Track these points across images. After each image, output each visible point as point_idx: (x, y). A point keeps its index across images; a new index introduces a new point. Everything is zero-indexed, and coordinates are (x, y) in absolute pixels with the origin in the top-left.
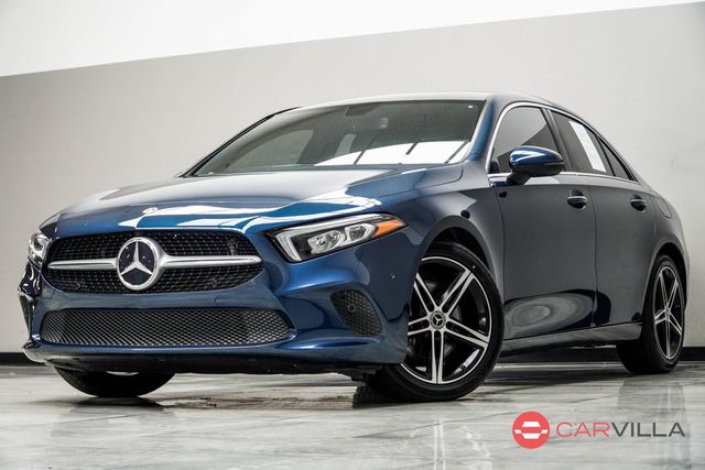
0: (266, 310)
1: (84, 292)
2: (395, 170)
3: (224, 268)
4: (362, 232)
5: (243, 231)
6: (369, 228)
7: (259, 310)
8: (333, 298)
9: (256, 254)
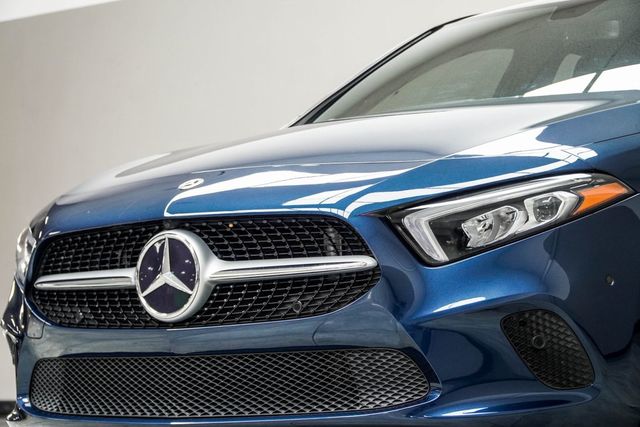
0: (389, 350)
1: (89, 327)
2: (613, 100)
3: (313, 279)
4: (555, 205)
5: (345, 214)
6: (567, 199)
7: (376, 350)
8: (506, 324)
9: (368, 253)
